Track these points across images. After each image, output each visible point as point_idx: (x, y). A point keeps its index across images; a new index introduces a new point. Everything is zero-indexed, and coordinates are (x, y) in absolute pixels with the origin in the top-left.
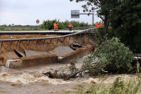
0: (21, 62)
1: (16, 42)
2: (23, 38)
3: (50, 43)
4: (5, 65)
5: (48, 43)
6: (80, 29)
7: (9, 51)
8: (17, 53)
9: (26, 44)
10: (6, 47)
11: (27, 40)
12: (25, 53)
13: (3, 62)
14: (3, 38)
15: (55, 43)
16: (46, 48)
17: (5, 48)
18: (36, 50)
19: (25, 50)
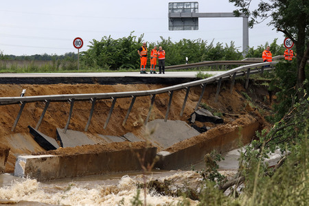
0: (56, 162)
1: (33, 105)
2: (52, 93)
3: (130, 109)
4: (12, 172)
5: (122, 110)
7: (15, 132)
9: (59, 113)
10: (5, 120)
11: (65, 100)
12: (58, 138)
16: (118, 125)
17: (4, 123)
18: (89, 131)
19: (59, 131)
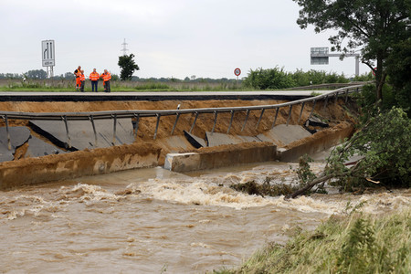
0: (198, 158)
1: (189, 115)
2: (204, 107)
3: (261, 118)
4: (162, 165)
5: (256, 118)
6: (328, 88)
7: (173, 135)
8: (190, 140)
9: (209, 121)
10: (167, 126)
11: (211, 112)
12: (206, 139)
13: (158, 157)
14: (161, 106)
15: (271, 119)
16: (253, 129)
17: (166, 128)
18: (230, 134)
19: (208, 133)
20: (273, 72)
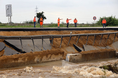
0: (81, 56)
1: (75, 37)
2: (82, 33)
3: (108, 38)
4: (65, 59)
5: (106, 39)
7: (68, 46)
8: (76, 48)
9: (84, 40)
10: (65, 42)
11: (85, 36)
12: (83, 48)
13: (63, 56)
14: (63, 33)
15: (112, 39)
16: (104, 43)
17: (65, 43)
18: (94, 45)
19: (84, 45)
20: (110, 18)
